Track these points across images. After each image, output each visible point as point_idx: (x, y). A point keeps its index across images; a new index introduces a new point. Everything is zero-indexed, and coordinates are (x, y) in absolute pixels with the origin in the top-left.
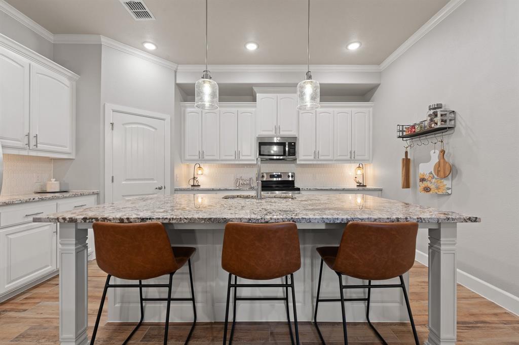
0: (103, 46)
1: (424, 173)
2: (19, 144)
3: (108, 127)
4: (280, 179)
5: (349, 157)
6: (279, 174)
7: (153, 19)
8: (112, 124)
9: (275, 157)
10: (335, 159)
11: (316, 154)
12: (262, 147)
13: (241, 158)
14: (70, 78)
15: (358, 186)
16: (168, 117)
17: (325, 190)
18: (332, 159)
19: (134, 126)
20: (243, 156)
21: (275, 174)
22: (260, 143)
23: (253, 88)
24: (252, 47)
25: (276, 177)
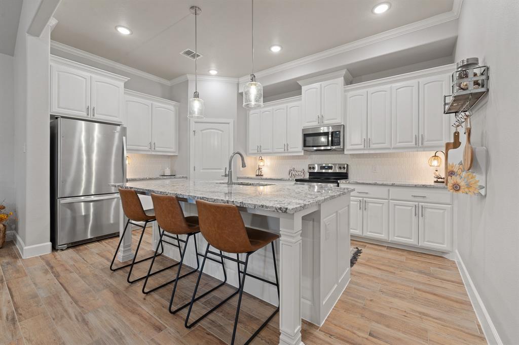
0: (189, 81)
1: (453, 164)
2: (147, 148)
3: (192, 133)
4: (330, 171)
5: (414, 143)
6: (330, 165)
7: (201, 56)
8: (194, 131)
9: (322, 148)
10: (392, 147)
11: (367, 142)
12: (308, 139)
13: (290, 150)
14: (175, 106)
15: (435, 182)
16: (231, 121)
17: (367, 184)
18: (389, 146)
19: (213, 131)
20: (291, 148)
21: (324, 165)
22: (304, 135)
23: (298, 82)
24: (276, 49)
25: (326, 169)
